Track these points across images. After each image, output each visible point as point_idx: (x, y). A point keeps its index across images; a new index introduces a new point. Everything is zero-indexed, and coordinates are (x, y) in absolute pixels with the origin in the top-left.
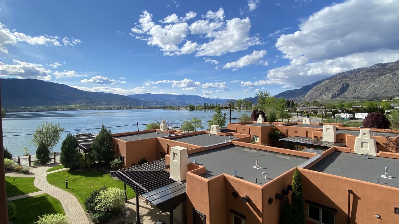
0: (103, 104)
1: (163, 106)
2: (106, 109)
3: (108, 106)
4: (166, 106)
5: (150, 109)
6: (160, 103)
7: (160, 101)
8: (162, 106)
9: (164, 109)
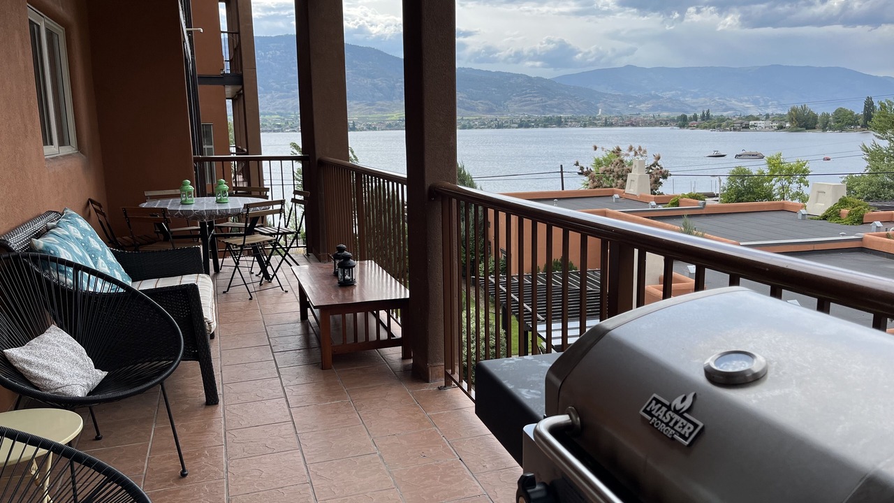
0: (475, 110)
1: (680, 114)
2: (484, 125)
3: (493, 116)
4: (692, 114)
5: (627, 125)
6: (670, 105)
7: (668, 94)
8: (676, 115)
9: (682, 126)
